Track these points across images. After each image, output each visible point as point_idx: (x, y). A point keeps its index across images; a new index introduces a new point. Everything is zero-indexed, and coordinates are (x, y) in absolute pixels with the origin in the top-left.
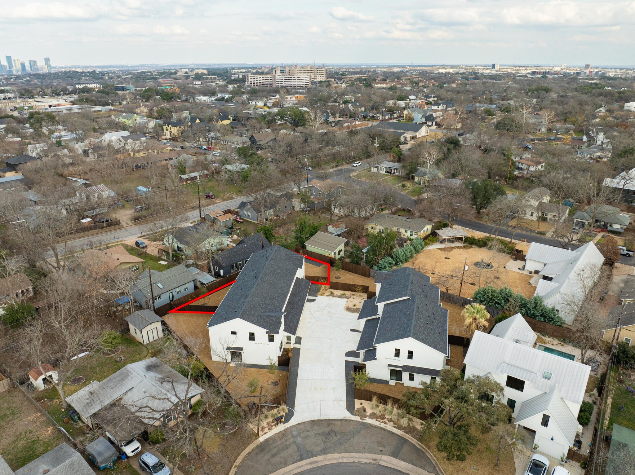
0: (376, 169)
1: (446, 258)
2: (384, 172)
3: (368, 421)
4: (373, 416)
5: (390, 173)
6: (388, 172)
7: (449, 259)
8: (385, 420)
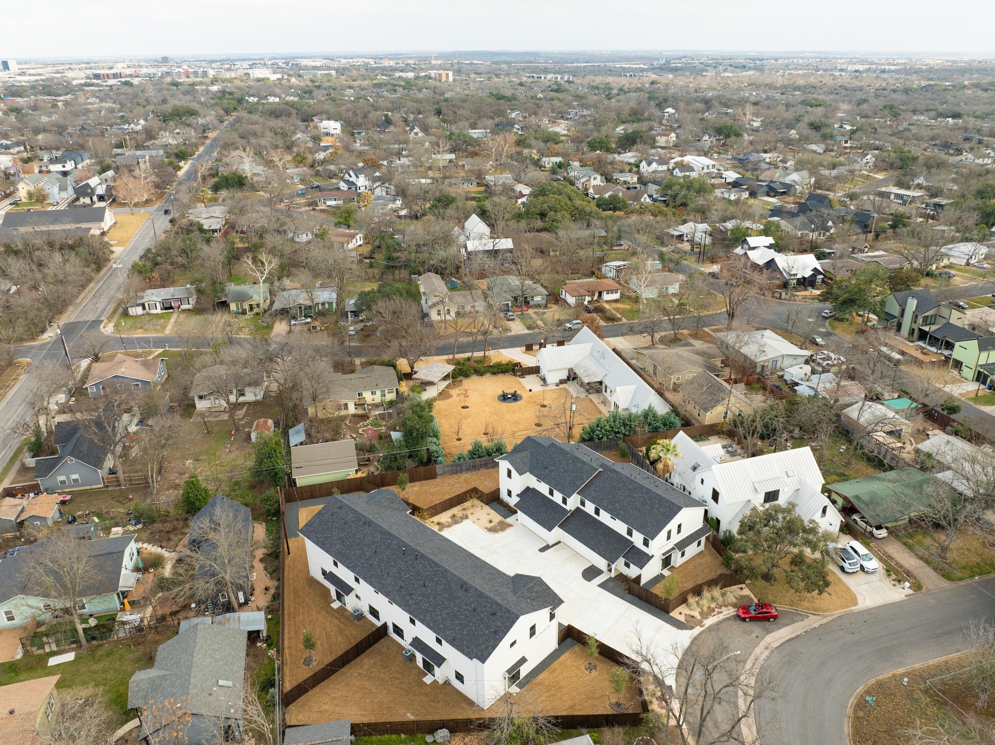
0: (140, 308)
1: (463, 407)
2: (159, 311)
3: (709, 622)
4: (705, 615)
5: (171, 308)
6: (166, 309)
7: (467, 407)
8: (717, 610)
